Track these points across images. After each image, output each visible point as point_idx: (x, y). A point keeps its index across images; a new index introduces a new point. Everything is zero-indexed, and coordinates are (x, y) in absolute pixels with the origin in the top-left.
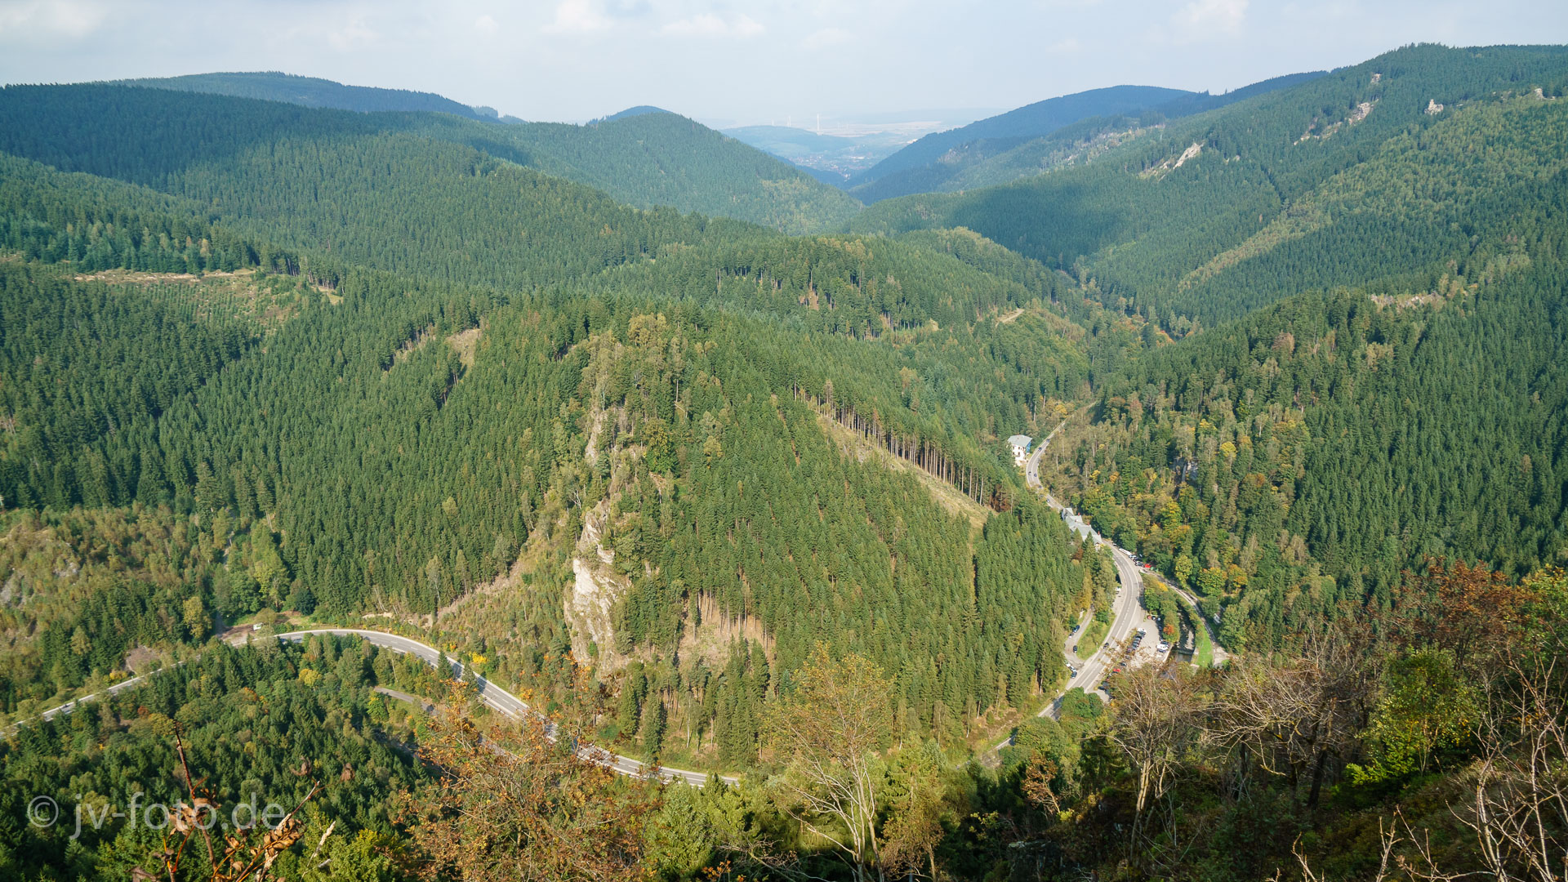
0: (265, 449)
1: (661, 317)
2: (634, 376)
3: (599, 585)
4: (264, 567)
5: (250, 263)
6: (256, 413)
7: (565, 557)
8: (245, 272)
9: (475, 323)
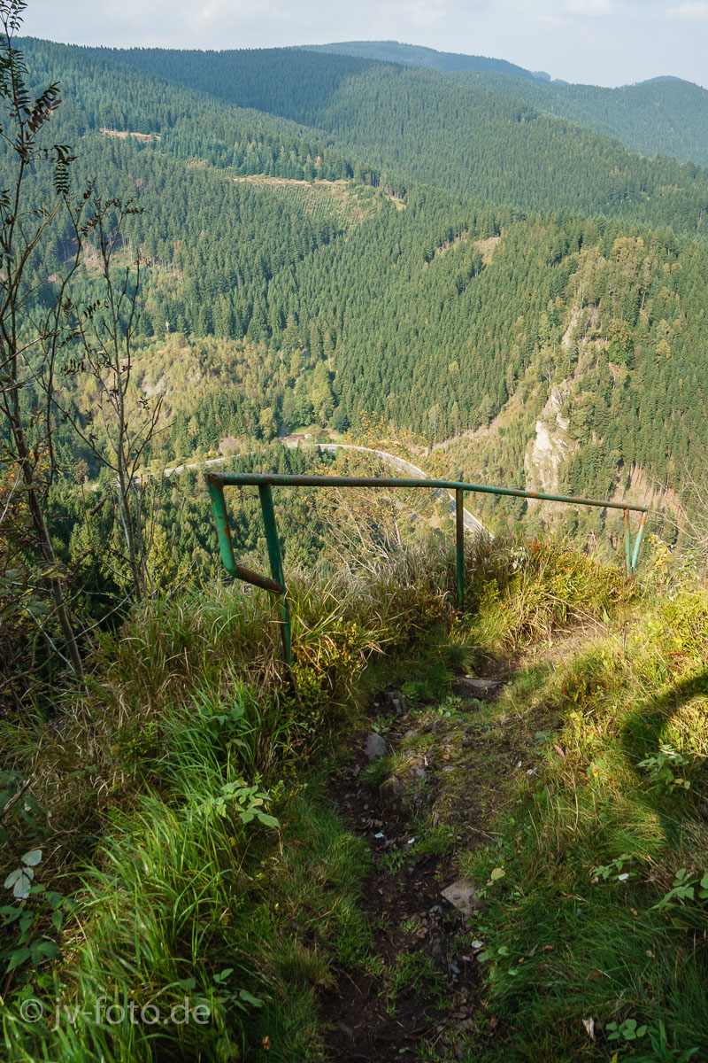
0: (335, 310)
1: (640, 241)
2: (609, 284)
3: (554, 444)
4: (318, 394)
5: (347, 176)
6: (333, 284)
7: (531, 420)
8: (342, 182)
9: (497, 232)
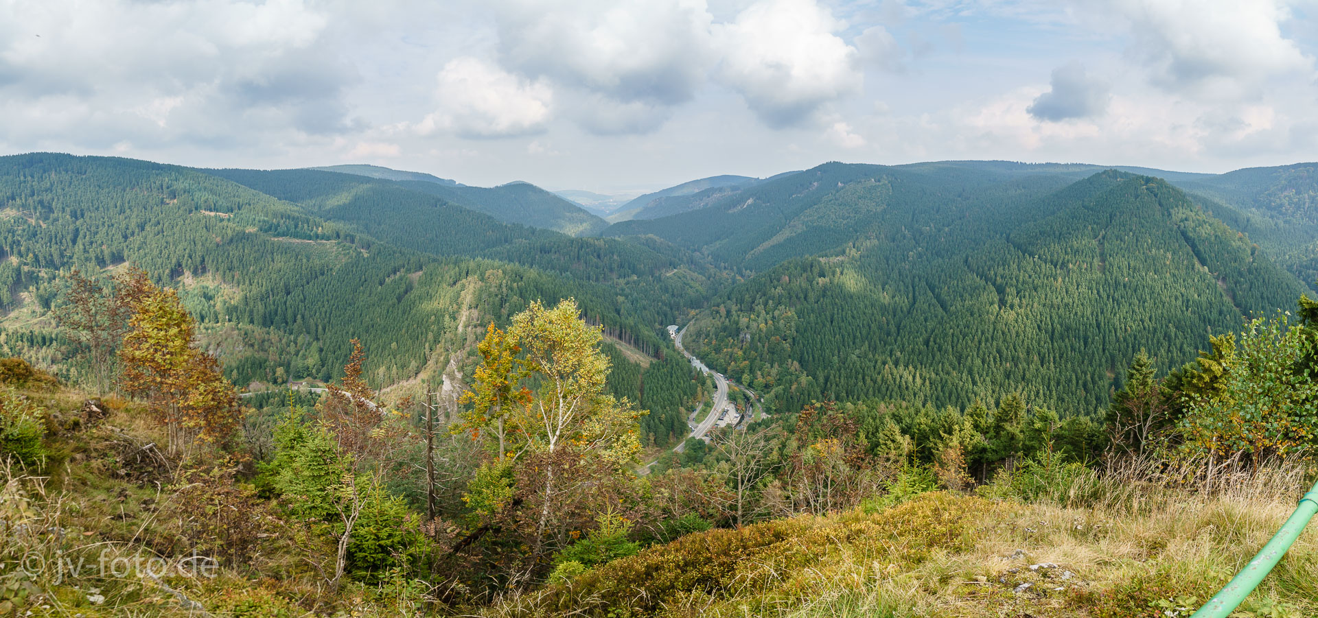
0: (326, 312)
1: (500, 271)
2: (483, 296)
3: (454, 387)
4: (312, 361)
5: (336, 238)
6: (326, 298)
7: (440, 375)
8: (334, 241)
9: (421, 268)
